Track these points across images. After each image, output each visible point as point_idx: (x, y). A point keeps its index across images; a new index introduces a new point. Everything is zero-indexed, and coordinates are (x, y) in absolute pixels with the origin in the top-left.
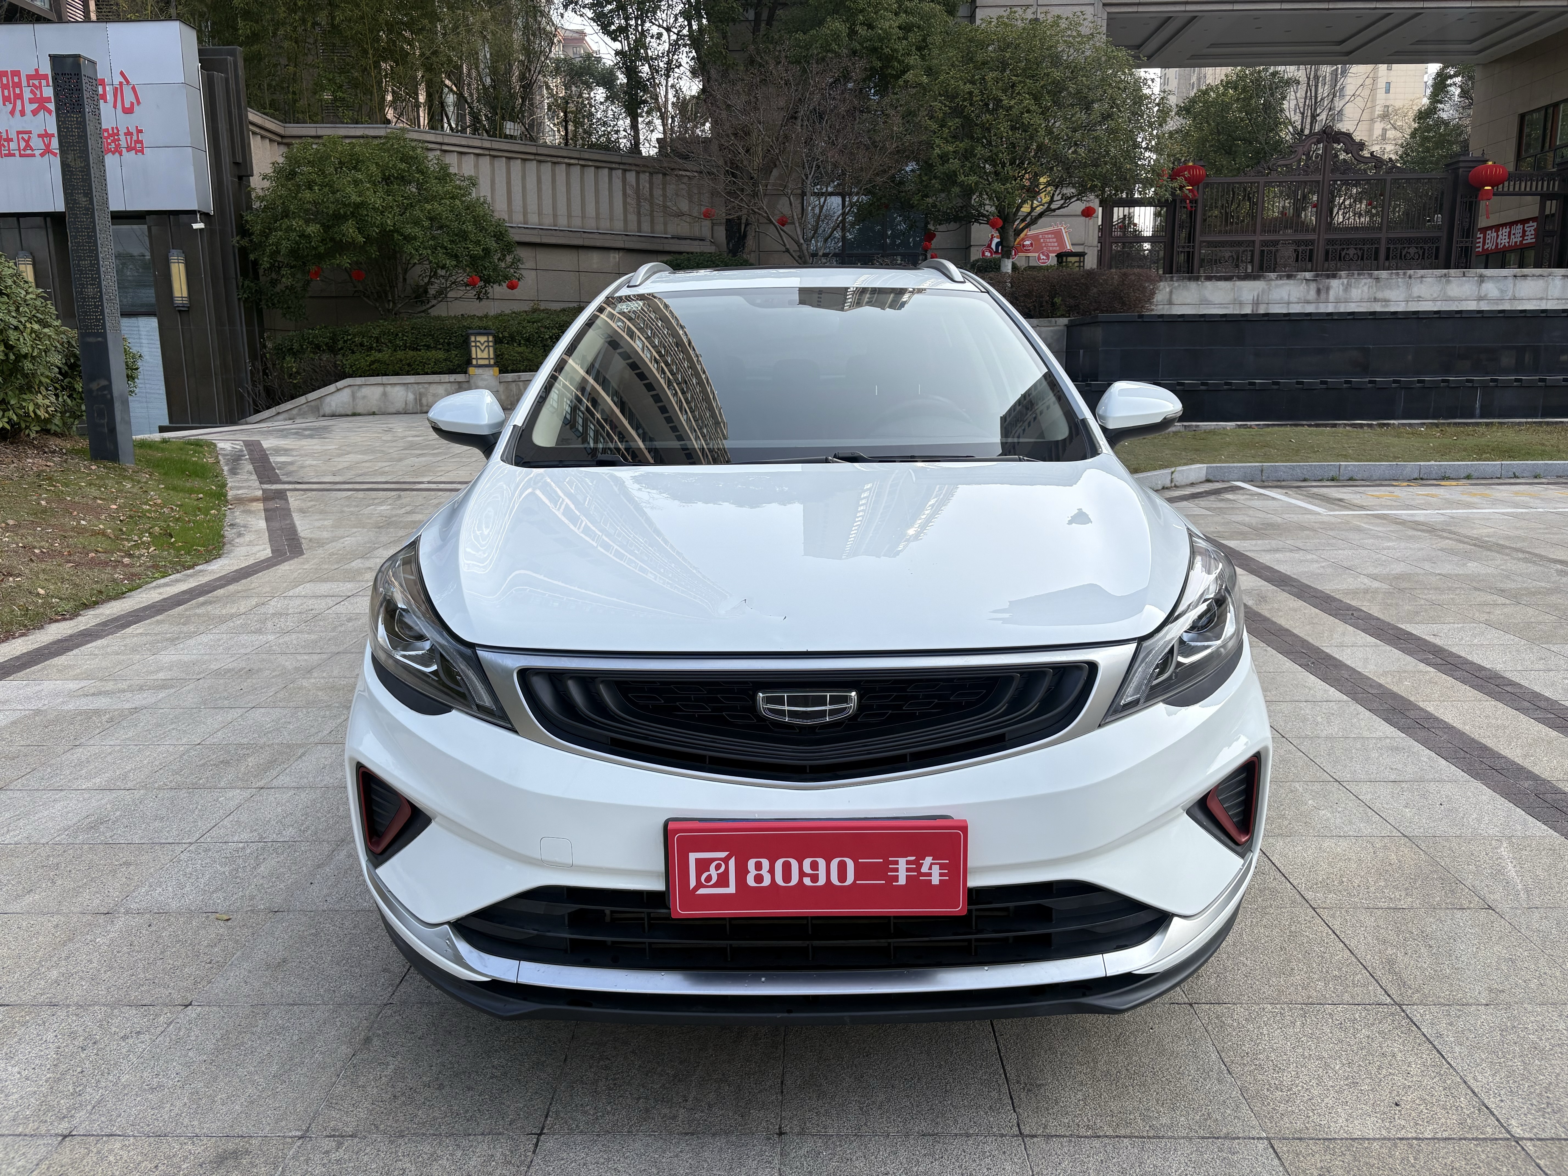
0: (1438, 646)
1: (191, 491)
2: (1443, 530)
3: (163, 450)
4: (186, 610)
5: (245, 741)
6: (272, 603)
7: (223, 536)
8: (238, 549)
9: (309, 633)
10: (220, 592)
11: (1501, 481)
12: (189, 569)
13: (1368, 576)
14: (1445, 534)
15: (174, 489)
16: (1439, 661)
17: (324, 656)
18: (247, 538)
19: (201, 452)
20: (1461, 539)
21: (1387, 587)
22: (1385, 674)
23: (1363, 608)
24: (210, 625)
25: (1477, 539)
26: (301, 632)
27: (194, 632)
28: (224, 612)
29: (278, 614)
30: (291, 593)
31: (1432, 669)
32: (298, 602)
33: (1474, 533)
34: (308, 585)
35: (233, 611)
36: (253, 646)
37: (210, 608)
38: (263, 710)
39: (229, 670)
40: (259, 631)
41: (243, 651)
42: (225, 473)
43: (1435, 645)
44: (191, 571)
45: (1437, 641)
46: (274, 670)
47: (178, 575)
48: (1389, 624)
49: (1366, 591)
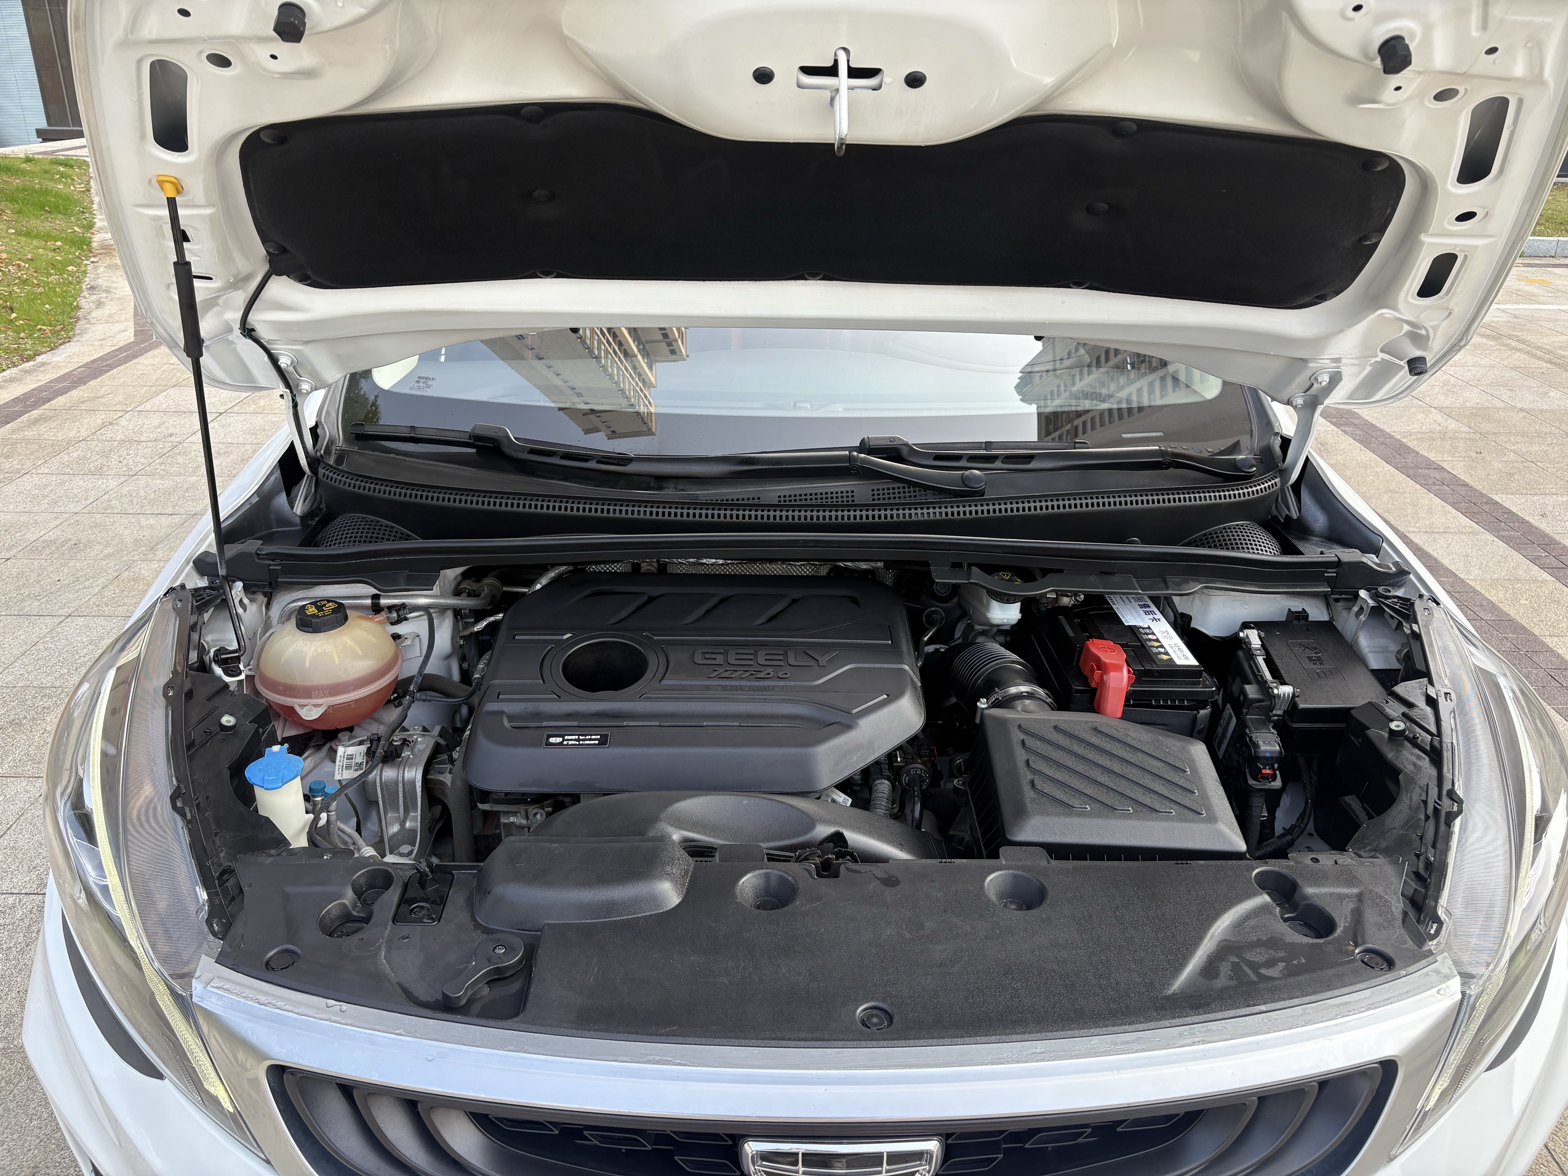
0: (1547, 535)
1: (47, 237)
2: (1510, 337)
3: (24, 173)
4: (13, 431)
5: (47, 681)
6: (123, 422)
7: (78, 308)
8: (94, 328)
9: (162, 478)
10: (60, 401)
11: (1556, 261)
12: (27, 361)
13: (1440, 409)
14: (1514, 344)
15: (28, 234)
16: (1556, 563)
17: (177, 520)
18: (107, 310)
19: (70, 177)
20: (1534, 351)
21: (1465, 429)
22: (1494, 583)
23: (1446, 466)
24: (38, 458)
25: (1550, 352)
26: (152, 475)
27: (18, 471)
28: (60, 436)
29: (128, 442)
30: (148, 406)
31: (1550, 578)
32: (155, 420)
33: (1546, 341)
34: (172, 391)
35: (71, 434)
36: (86, 499)
37: (43, 428)
38: (81, 621)
39: (48, 544)
40: (98, 472)
41: (72, 507)
42: (95, 206)
43: (1544, 535)
44: (31, 363)
45: (1543, 525)
46: (108, 545)
47: (14, 371)
48: (1482, 495)
49: (1443, 435)
